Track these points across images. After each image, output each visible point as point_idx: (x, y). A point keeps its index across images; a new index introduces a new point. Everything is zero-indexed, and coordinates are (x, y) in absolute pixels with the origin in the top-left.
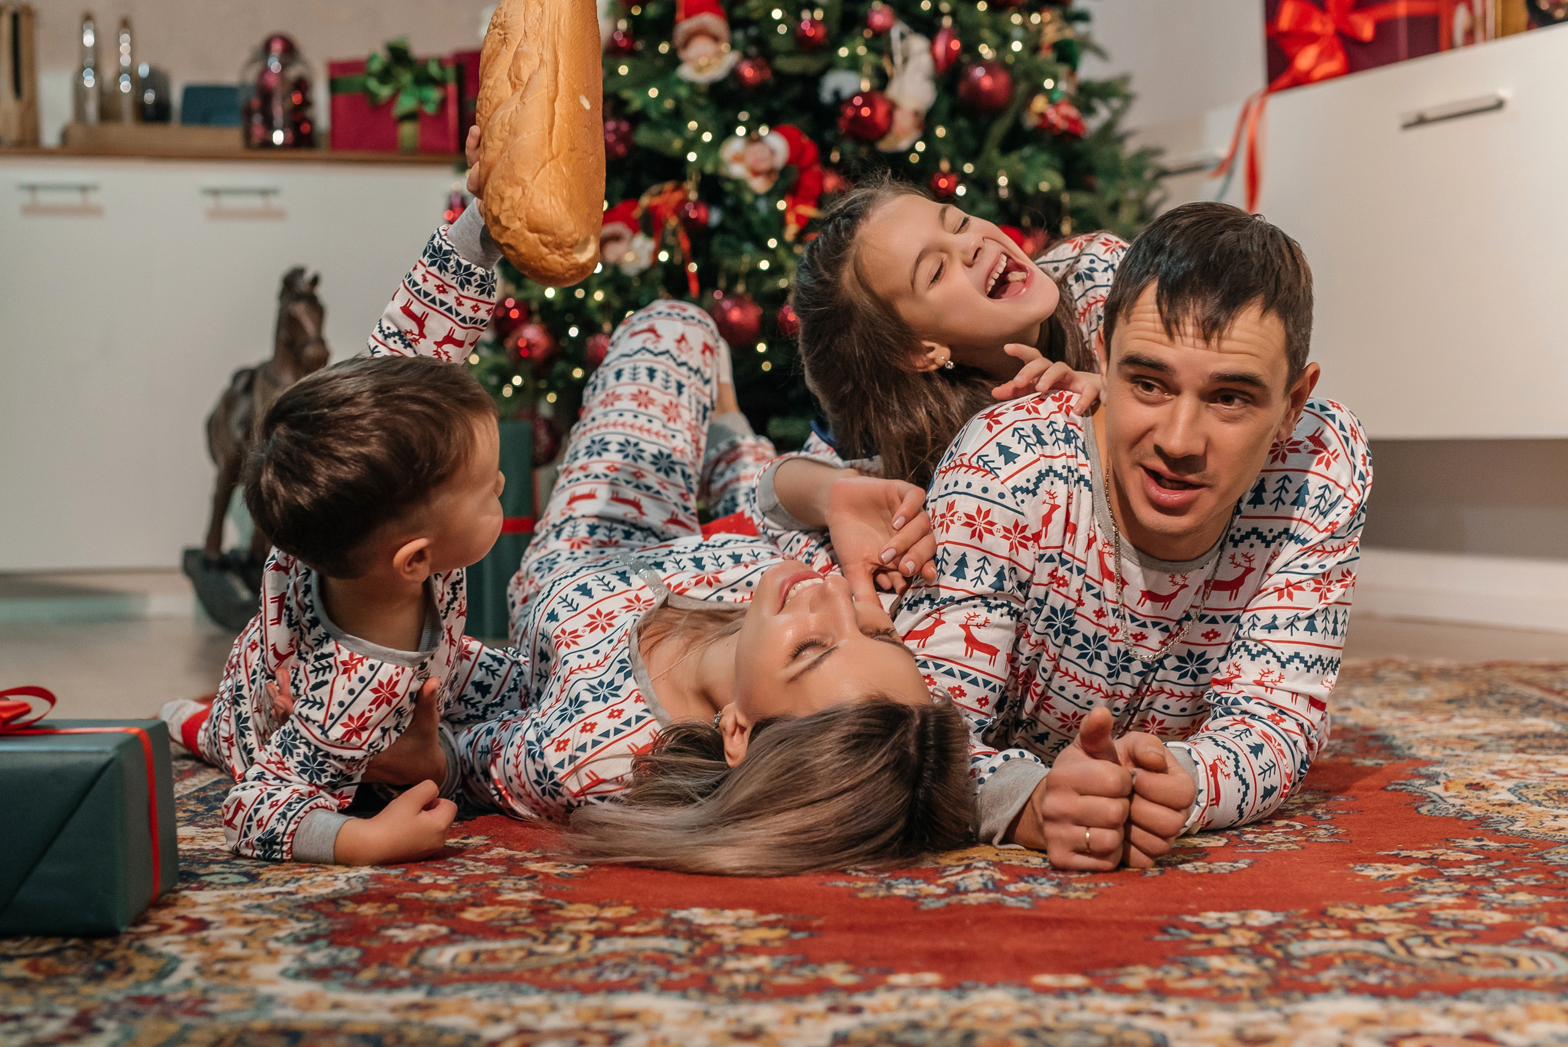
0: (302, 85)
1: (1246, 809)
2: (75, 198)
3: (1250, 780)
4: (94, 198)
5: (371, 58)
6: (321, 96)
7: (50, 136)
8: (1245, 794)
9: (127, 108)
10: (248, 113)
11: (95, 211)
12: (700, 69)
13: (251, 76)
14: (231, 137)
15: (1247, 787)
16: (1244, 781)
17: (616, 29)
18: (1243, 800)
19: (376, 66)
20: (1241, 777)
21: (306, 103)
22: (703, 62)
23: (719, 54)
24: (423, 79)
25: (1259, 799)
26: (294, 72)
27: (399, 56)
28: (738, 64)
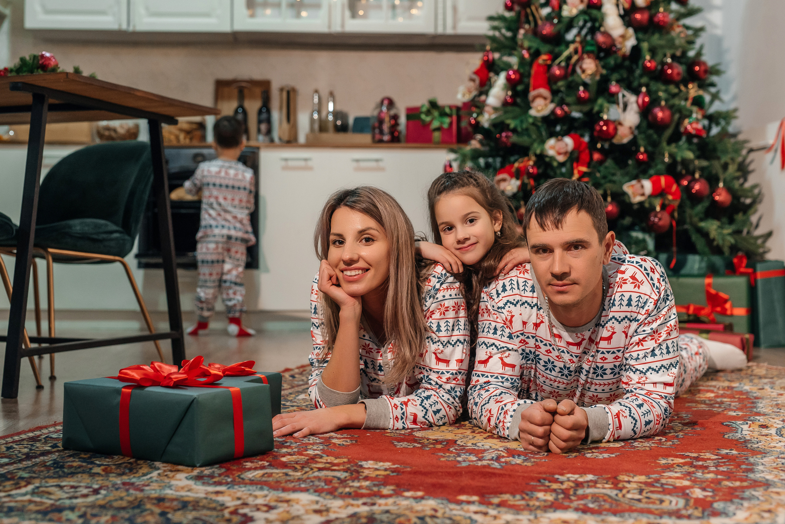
0: (395, 118)
1: (638, 431)
2: (302, 163)
3: (637, 417)
4: (310, 163)
5: (422, 106)
6: (403, 120)
7: (302, 139)
8: (635, 424)
9: (331, 126)
10: (374, 128)
11: (310, 169)
12: (538, 111)
13: (376, 113)
14: (367, 138)
15: (636, 421)
16: (634, 419)
17: (507, 95)
18: (634, 427)
19: (424, 109)
20: (632, 417)
21: (396, 124)
22: (539, 108)
23: (546, 105)
24: (443, 114)
25: (643, 426)
26: (392, 112)
27: (433, 105)
28: (555, 109)
